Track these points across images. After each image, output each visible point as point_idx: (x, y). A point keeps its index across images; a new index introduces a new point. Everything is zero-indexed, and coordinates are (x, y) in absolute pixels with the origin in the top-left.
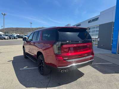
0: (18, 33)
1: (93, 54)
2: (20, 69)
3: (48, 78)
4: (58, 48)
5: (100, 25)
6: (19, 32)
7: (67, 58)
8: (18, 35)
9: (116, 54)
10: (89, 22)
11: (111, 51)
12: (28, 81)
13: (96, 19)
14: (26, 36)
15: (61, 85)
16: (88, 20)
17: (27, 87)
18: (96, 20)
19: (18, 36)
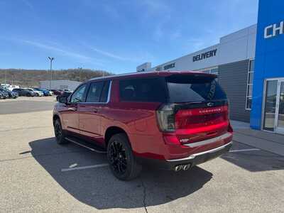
0: (15, 84)
1: (230, 130)
2: (63, 170)
3: (139, 186)
4: (169, 117)
5: (219, 66)
6: (16, 81)
7: (187, 140)
8: (17, 87)
9: (260, 130)
10: (196, 58)
11: (249, 124)
12: (96, 195)
13: (212, 53)
14: (38, 89)
15: (173, 200)
16: (192, 54)
17: (99, 209)
18: (211, 55)
19: (18, 89)
